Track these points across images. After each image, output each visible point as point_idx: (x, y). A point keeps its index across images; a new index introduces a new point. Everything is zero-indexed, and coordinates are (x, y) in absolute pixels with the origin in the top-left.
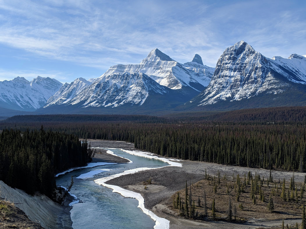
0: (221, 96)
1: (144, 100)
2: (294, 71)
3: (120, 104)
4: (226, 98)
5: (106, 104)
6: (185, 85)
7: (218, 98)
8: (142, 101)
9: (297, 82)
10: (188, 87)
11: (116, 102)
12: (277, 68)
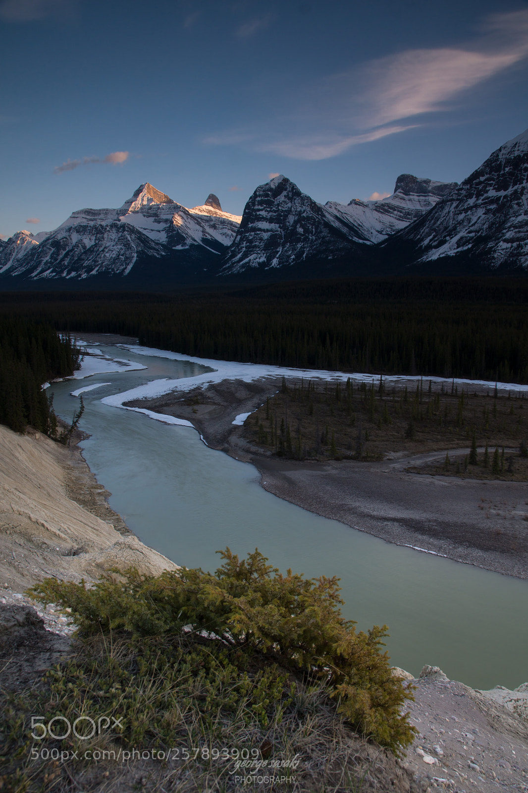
0: (250, 260)
1: (130, 267)
2: (356, 225)
3: (91, 273)
4: (259, 264)
5: (68, 273)
6: (196, 243)
7: (246, 263)
8: (126, 268)
9: (361, 241)
10: (199, 246)
11: (84, 270)
12: (333, 219)
